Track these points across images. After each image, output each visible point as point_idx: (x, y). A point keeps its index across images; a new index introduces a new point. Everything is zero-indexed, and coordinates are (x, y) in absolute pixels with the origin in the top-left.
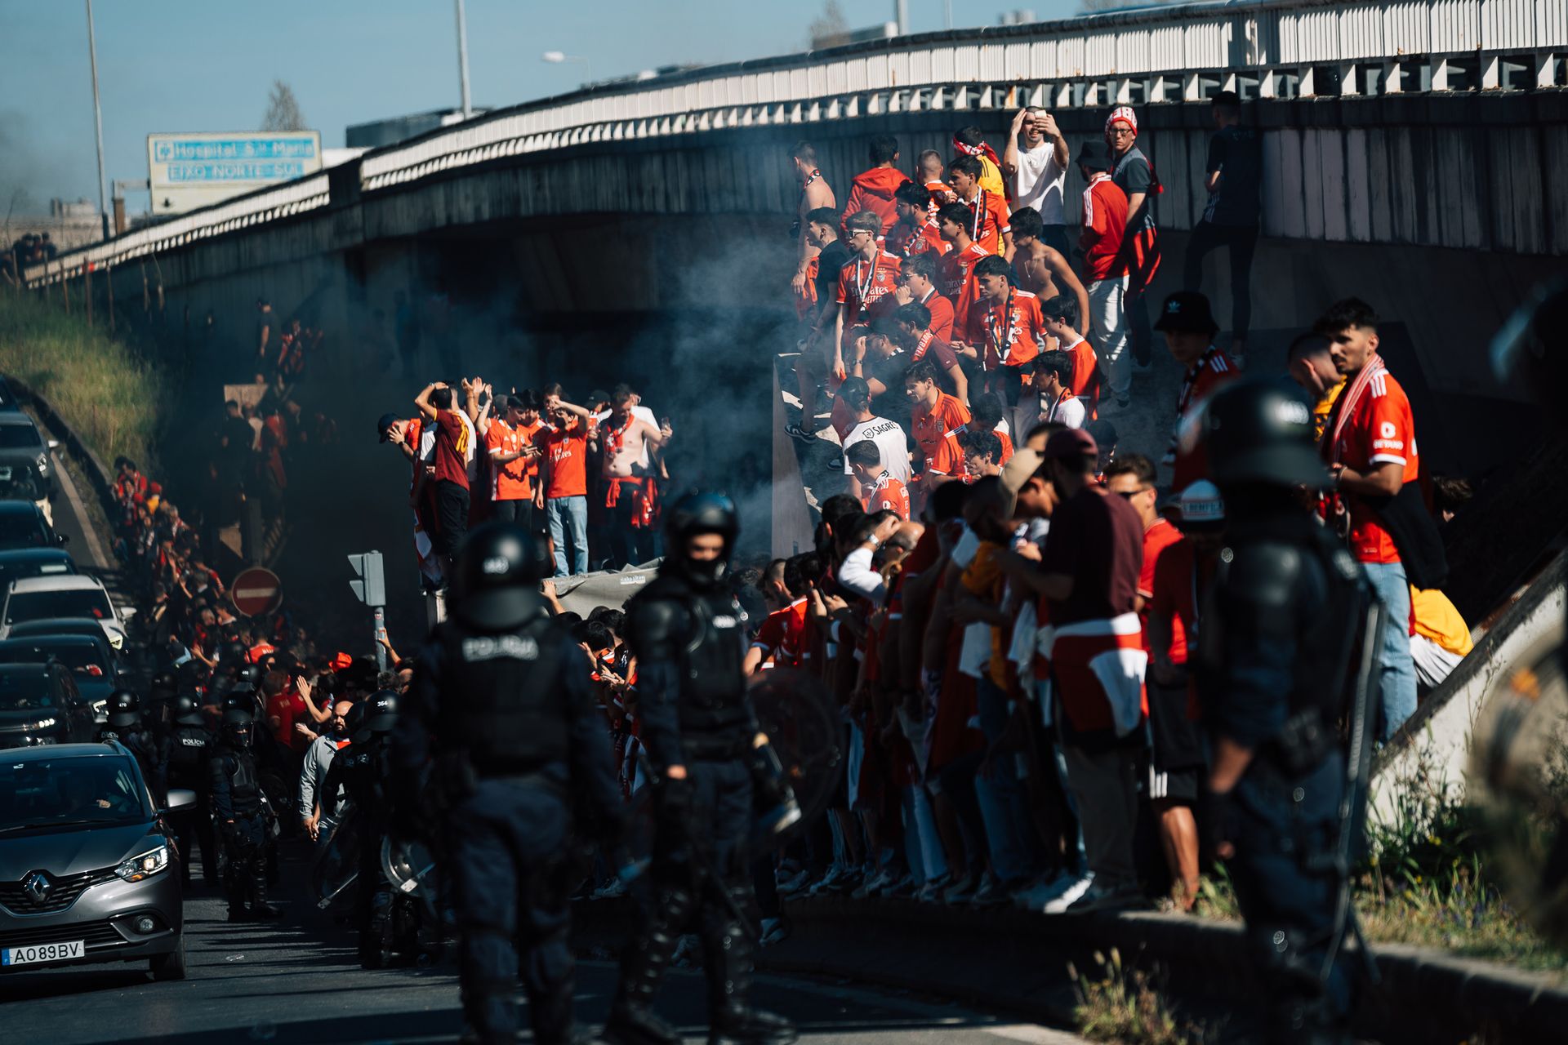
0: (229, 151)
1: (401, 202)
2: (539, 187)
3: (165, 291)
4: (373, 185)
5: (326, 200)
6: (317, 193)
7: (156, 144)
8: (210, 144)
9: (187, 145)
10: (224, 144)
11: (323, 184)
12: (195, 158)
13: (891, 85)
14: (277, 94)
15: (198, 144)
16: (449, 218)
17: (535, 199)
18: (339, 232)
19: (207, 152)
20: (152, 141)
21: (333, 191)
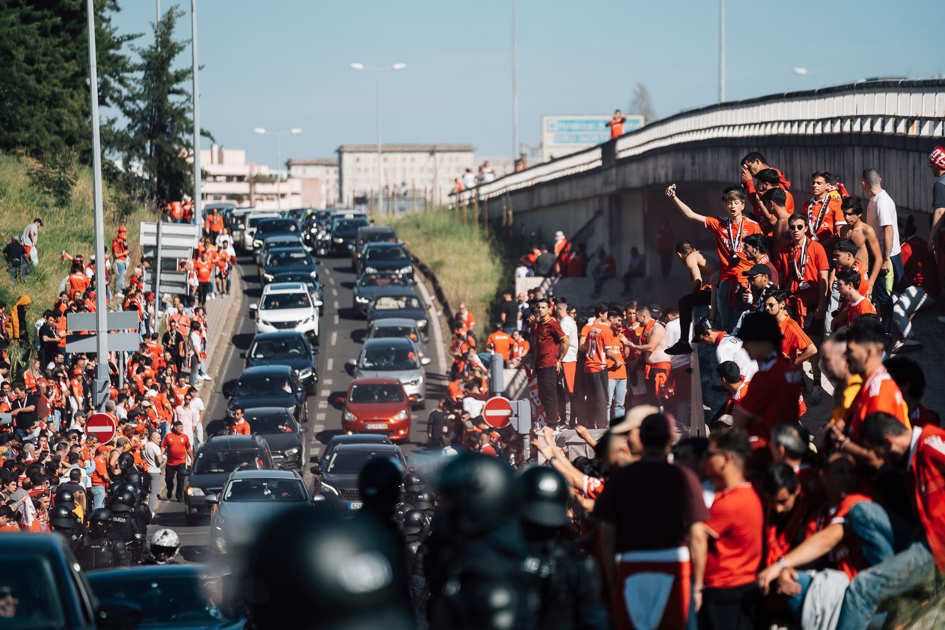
0: (590, 126)
1: (634, 167)
2: (693, 164)
3: (514, 214)
4: (622, 155)
5: (599, 163)
6: (594, 159)
7: (548, 121)
8: (580, 122)
9: (566, 122)
10: (588, 122)
11: (598, 153)
12: (570, 130)
13: (855, 114)
14: (638, 89)
15: (572, 122)
16: (654, 178)
17: (692, 171)
18: (606, 183)
19: (576, 126)
20: (546, 119)
21: (604, 158)
